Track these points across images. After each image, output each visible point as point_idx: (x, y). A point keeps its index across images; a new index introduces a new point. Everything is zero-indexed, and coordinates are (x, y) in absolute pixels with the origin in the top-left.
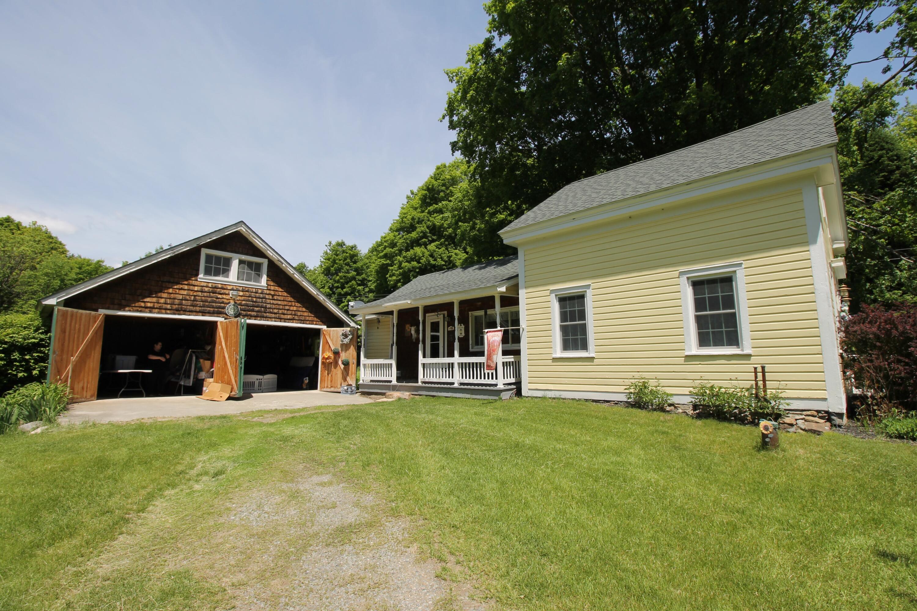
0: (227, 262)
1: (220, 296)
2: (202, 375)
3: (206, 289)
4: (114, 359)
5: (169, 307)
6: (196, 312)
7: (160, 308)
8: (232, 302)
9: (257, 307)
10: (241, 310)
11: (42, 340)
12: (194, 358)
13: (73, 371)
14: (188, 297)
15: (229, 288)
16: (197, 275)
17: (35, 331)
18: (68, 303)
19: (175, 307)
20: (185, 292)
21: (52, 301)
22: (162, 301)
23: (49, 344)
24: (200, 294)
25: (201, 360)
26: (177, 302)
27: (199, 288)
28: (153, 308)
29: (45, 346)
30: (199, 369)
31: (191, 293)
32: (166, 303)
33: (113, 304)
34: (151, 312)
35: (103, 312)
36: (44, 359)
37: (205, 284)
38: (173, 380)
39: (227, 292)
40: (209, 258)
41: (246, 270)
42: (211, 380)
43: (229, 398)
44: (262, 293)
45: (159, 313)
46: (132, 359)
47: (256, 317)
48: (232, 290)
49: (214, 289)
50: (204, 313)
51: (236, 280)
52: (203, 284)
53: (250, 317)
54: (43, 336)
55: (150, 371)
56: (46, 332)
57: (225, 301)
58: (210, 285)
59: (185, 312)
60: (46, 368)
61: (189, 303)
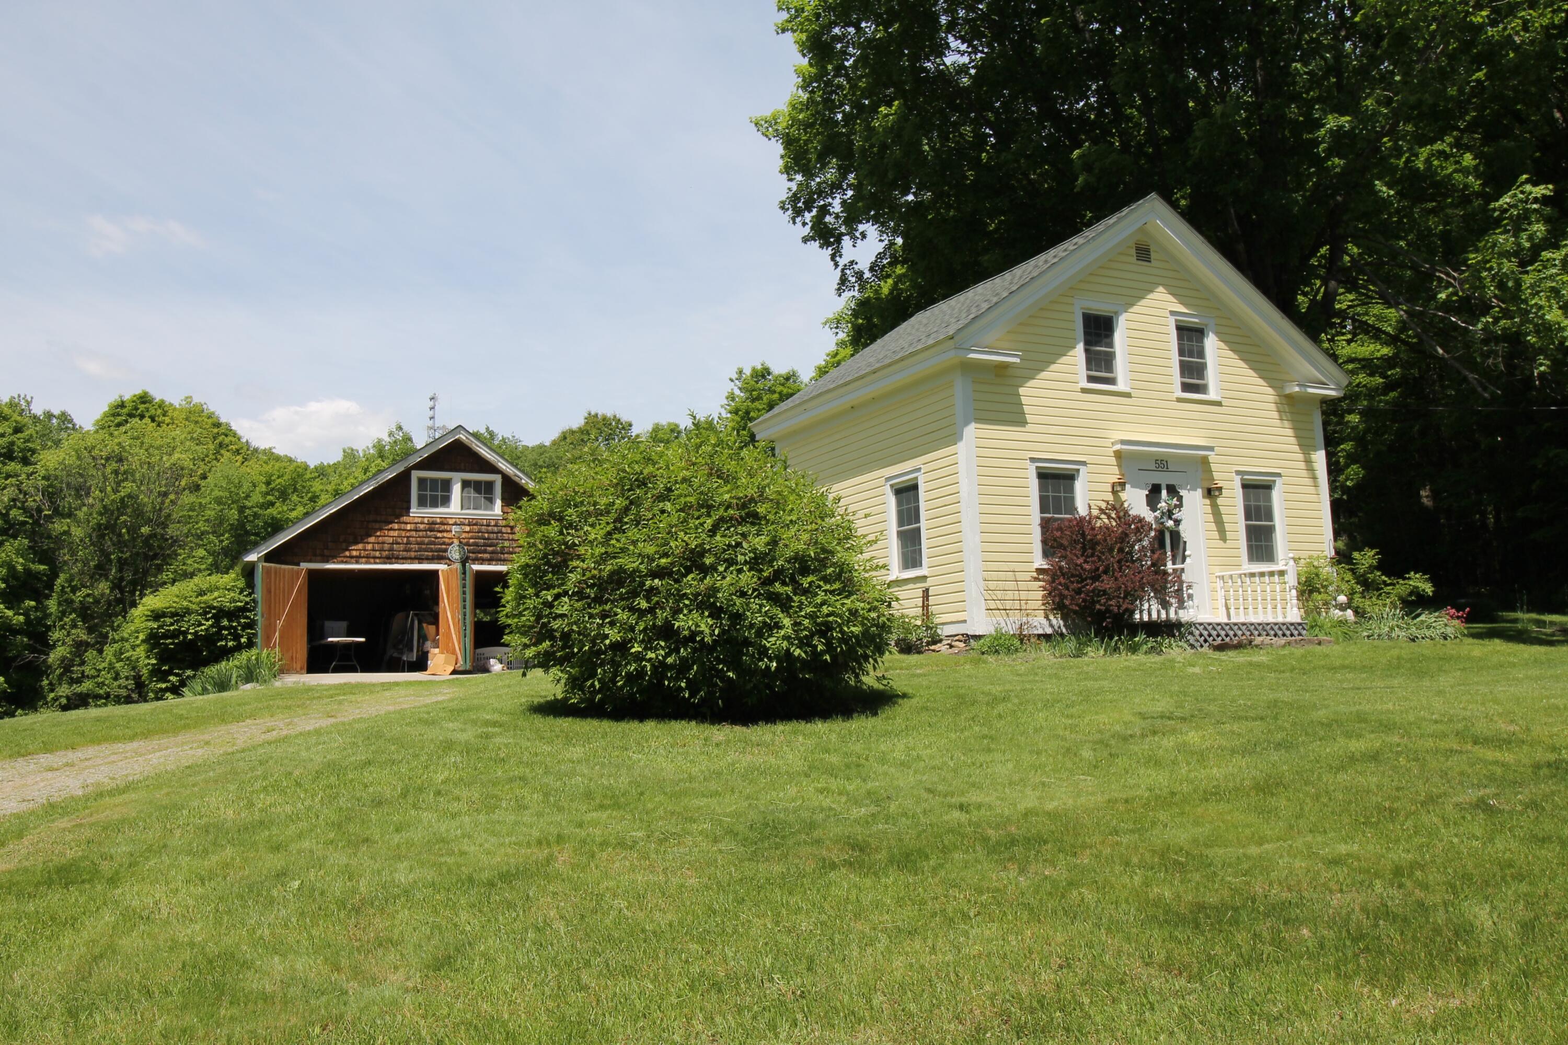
0: (446, 485)
1: (439, 535)
2: (428, 644)
3: (422, 526)
4: (322, 627)
5: (377, 554)
6: (411, 558)
7: (368, 557)
8: (456, 542)
9: (490, 546)
10: (469, 552)
11: (247, 603)
12: (416, 623)
13: (281, 637)
14: (399, 540)
15: (451, 522)
16: (409, 508)
17: (241, 593)
18: (269, 558)
19: (385, 554)
20: (396, 533)
21: (252, 557)
22: (369, 547)
23: (255, 608)
24: (414, 533)
25: (425, 625)
26: (386, 546)
27: (413, 526)
28: (359, 557)
29: (250, 611)
30: (423, 638)
31: (403, 534)
32: (374, 550)
33: (315, 555)
34: (357, 562)
35: (305, 566)
36: (251, 625)
37: (419, 520)
38: (395, 655)
39: (448, 528)
40: (422, 481)
41: (473, 494)
42: (437, 651)
43: (454, 672)
44: (496, 525)
45: (367, 563)
46: (344, 625)
47: (489, 561)
48: (455, 524)
49: (432, 526)
50: (420, 560)
51: (459, 510)
52: (416, 520)
53: (482, 561)
54: (248, 599)
55: (363, 640)
56: (250, 594)
57: (447, 540)
58: (426, 520)
59: (398, 559)
60: (255, 635)
61: (402, 547)
